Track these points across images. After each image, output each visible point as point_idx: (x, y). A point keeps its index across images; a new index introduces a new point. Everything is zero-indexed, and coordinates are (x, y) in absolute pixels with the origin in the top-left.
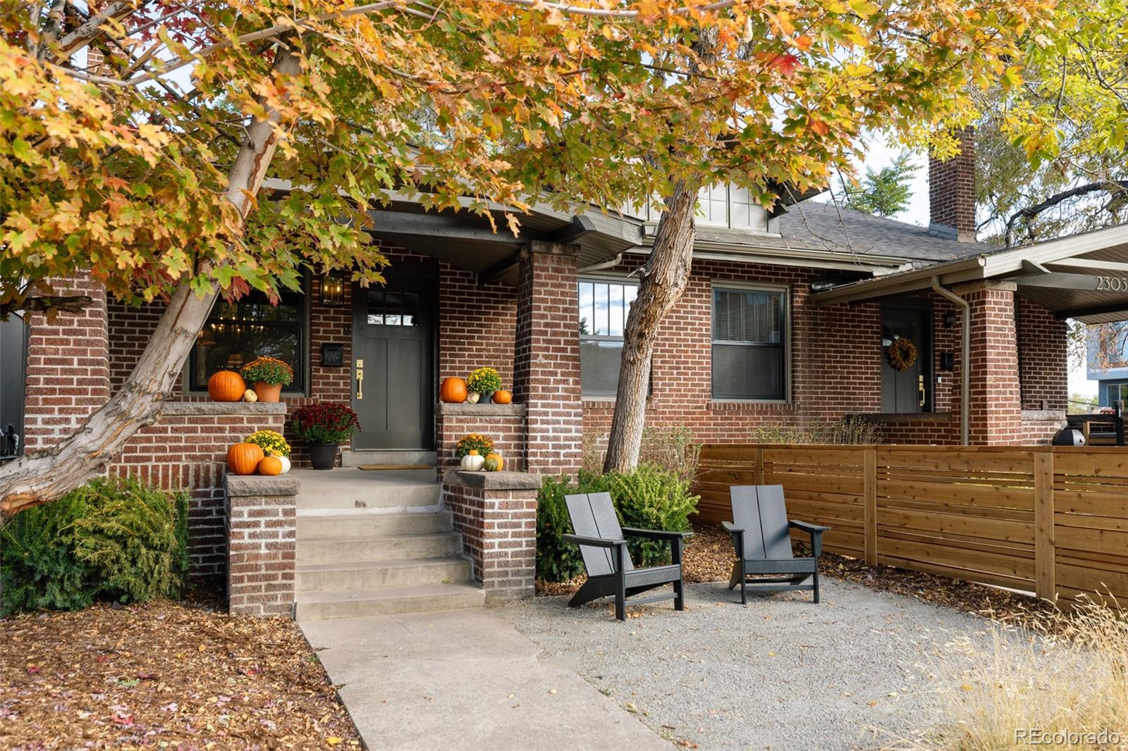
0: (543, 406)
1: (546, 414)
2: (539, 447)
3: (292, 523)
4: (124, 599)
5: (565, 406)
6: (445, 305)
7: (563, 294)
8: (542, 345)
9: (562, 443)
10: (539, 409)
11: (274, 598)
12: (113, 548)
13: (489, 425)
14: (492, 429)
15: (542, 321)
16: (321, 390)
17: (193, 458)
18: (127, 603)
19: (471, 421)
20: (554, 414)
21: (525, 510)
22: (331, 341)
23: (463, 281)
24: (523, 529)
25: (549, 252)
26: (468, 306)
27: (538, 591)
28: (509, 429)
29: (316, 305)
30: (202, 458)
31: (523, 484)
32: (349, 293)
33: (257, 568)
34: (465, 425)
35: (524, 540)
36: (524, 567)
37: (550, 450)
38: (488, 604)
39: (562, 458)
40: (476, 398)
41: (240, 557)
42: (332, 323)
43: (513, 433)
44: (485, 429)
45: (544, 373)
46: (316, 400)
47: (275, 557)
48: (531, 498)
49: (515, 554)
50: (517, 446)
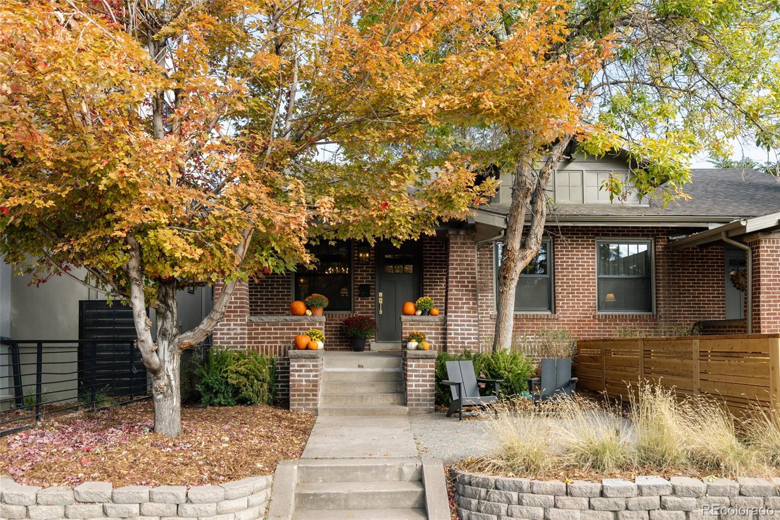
0: (455, 316)
1: (457, 321)
2: (453, 338)
3: (316, 371)
4: (249, 403)
5: (468, 317)
6: (426, 261)
7: (466, 256)
8: (455, 284)
9: (466, 336)
10: (453, 318)
11: (309, 405)
12: (243, 380)
13: (427, 327)
14: (429, 329)
15: (455, 271)
16: (359, 309)
17: (283, 342)
18: (250, 405)
19: (417, 325)
20: (461, 321)
21: (429, 368)
22: (364, 283)
24: (428, 378)
25: (458, 234)
26: (439, 261)
27: (436, 410)
28: (438, 329)
29: (357, 264)
30: (287, 342)
31: (426, 355)
32: (373, 257)
33: (301, 391)
34: (414, 327)
35: (428, 383)
36: (428, 397)
37: (459, 340)
38: (409, 414)
39: (466, 345)
40: (419, 313)
41: (294, 385)
42: (365, 273)
43: (440, 331)
44: (425, 329)
45: (455, 299)
46: (356, 315)
47: (309, 386)
48: (433, 362)
49: (423, 391)
50: (442, 338)
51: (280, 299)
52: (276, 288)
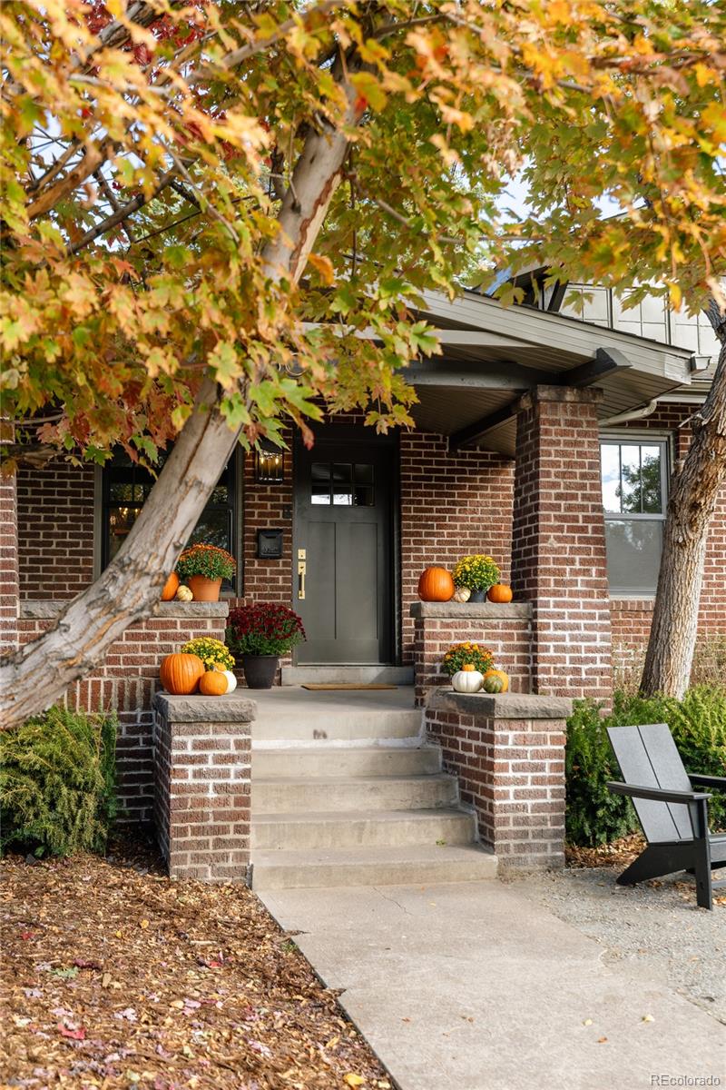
0: (557, 605)
1: (561, 616)
2: (552, 660)
3: (247, 759)
4: (40, 851)
5: (587, 605)
6: (408, 478)
7: (580, 454)
8: (553, 523)
9: (583, 655)
10: (552, 609)
11: (225, 857)
12: (29, 786)
13: (484, 631)
14: (489, 636)
15: (553, 492)
16: (256, 589)
17: (116, 672)
18: (43, 858)
19: (460, 626)
20: (572, 616)
21: (549, 747)
22: (268, 526)
23: (431, 446)
24: (547, 773)
25: (560, 400)
27: (569, 860)
28: (510, 637)
29: (250, 481)
30: (127, 673)
31: (546, 711)
32: (289, 464)
33: (204, 817)
34: (452, 631)
35: (549, 788)
36: (549, 826)
37: (568, 665)
38: (502, 876)
39: (584, 676)
40: (466, 594)
41: (183, 803)
42: (269, 503)
43: (516, 643)
44: (479, 636)
45: (556, 561)
46: (249, 601)
47: (226, 803)
49: (537, 808)
50: (521, 660)
51: (68, 561)
52: (57, 536)
